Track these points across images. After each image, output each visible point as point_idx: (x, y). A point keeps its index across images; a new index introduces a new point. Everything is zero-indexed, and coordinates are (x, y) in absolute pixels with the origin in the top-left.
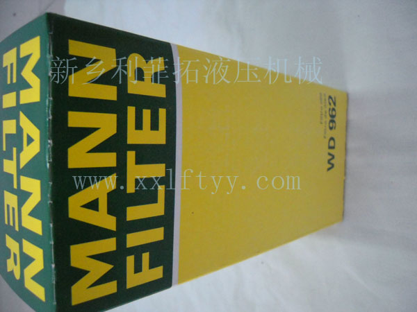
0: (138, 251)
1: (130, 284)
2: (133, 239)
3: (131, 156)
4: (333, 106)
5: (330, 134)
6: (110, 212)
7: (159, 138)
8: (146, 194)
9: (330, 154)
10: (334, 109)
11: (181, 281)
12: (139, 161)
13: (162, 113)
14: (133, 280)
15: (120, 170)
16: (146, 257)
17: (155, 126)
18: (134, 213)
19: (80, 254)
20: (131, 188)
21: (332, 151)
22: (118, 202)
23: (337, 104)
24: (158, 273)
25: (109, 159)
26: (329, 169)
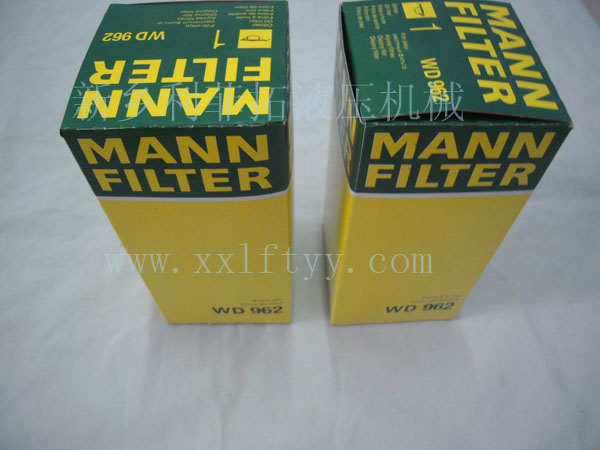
0: (122, 175)
1: (96, 172)
2: (131, 174)
3: (193, 171)
4: (273, 310)
5: (247, 309)
6: (149, 160)
7: (209, 186)
8: (166, 180)
9: (228, 309)
10: (270, 311)
11: (100, 201)
12: (189, 177)
13: (229, 189)
14: (99, 174)
15: (180, 165)
16: (119, 181)
17: (217, 185)
18: (150, 174)
19: (116, 144)
20: (168, 172)
21: (231, 311)
22: (157, 165)
23: (276, 314)
24: (106, 186)
25: (186, 158)
26: (214, 309)
